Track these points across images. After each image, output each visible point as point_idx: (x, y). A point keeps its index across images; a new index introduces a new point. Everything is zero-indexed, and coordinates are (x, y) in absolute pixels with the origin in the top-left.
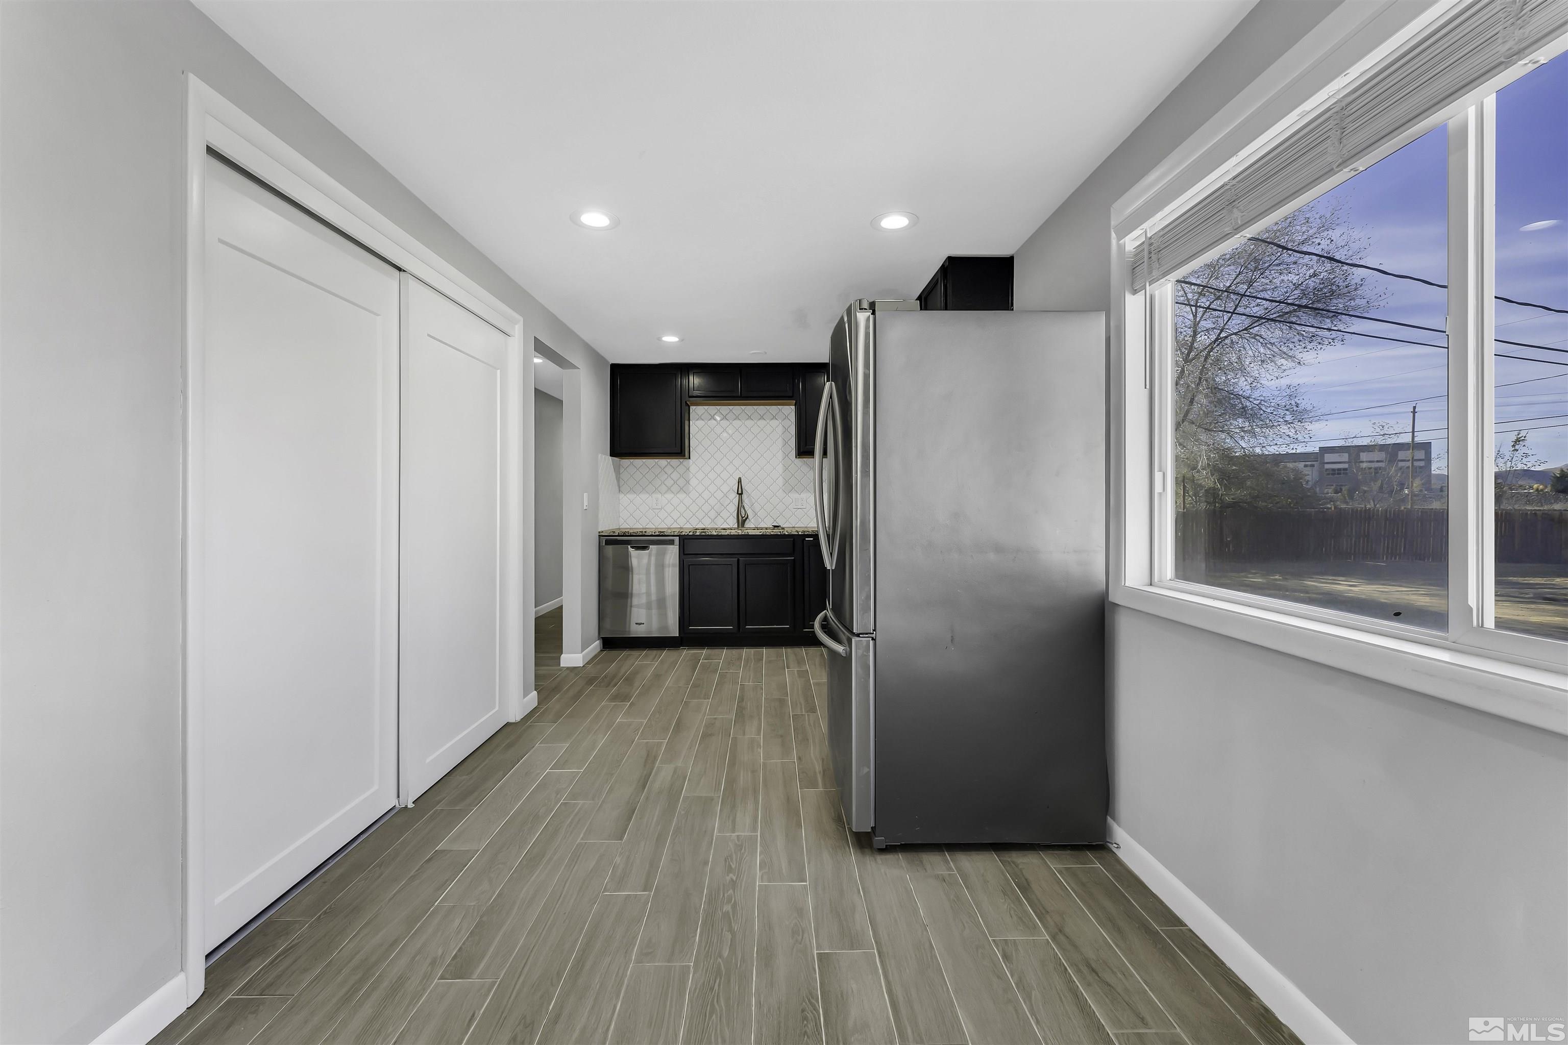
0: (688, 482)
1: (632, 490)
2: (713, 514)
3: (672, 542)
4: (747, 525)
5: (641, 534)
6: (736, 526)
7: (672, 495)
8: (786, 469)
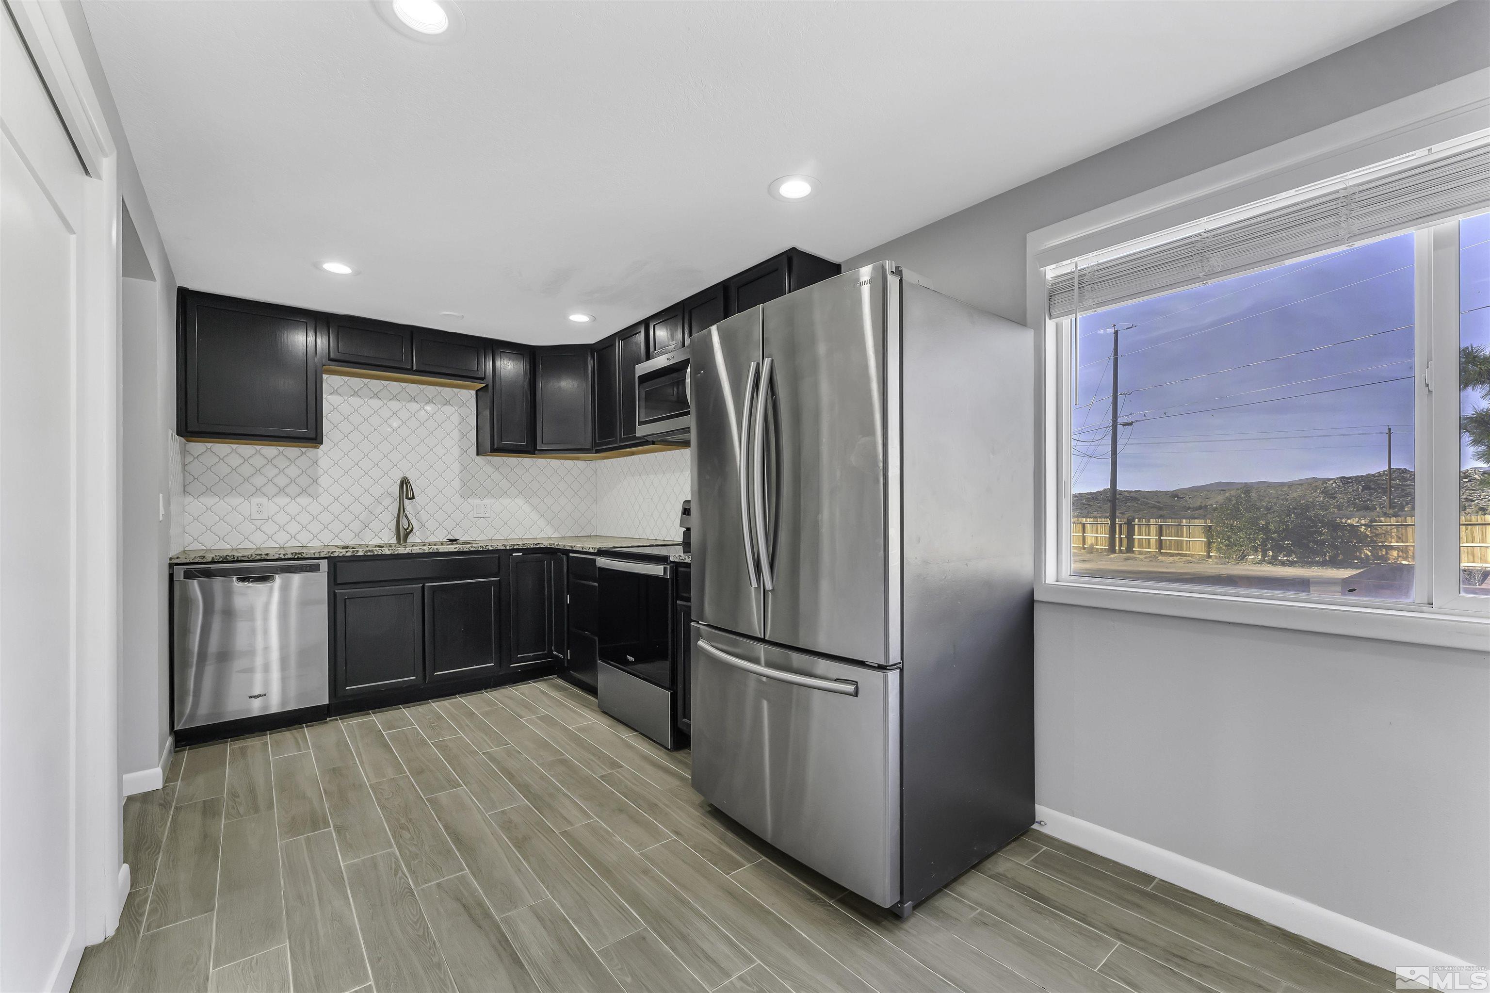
0: (315, 481)
1: (209, 490)
2: (356, 526)
3: (316, 568)
4: (411, 539)
5: (258, 558)
6: (394, 541)
7: (288, 500)
8: (464, 468)
